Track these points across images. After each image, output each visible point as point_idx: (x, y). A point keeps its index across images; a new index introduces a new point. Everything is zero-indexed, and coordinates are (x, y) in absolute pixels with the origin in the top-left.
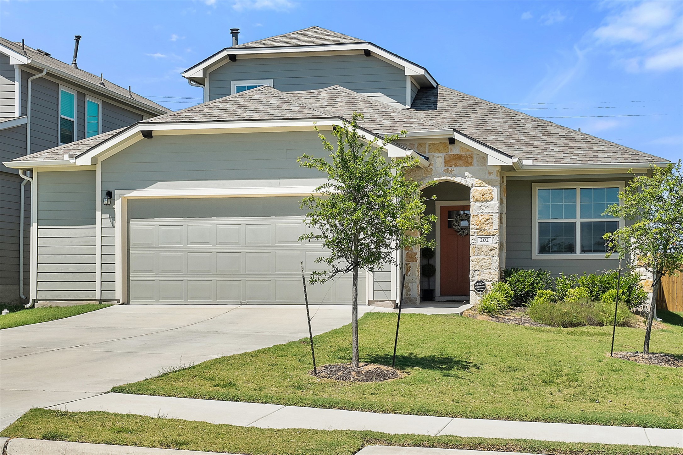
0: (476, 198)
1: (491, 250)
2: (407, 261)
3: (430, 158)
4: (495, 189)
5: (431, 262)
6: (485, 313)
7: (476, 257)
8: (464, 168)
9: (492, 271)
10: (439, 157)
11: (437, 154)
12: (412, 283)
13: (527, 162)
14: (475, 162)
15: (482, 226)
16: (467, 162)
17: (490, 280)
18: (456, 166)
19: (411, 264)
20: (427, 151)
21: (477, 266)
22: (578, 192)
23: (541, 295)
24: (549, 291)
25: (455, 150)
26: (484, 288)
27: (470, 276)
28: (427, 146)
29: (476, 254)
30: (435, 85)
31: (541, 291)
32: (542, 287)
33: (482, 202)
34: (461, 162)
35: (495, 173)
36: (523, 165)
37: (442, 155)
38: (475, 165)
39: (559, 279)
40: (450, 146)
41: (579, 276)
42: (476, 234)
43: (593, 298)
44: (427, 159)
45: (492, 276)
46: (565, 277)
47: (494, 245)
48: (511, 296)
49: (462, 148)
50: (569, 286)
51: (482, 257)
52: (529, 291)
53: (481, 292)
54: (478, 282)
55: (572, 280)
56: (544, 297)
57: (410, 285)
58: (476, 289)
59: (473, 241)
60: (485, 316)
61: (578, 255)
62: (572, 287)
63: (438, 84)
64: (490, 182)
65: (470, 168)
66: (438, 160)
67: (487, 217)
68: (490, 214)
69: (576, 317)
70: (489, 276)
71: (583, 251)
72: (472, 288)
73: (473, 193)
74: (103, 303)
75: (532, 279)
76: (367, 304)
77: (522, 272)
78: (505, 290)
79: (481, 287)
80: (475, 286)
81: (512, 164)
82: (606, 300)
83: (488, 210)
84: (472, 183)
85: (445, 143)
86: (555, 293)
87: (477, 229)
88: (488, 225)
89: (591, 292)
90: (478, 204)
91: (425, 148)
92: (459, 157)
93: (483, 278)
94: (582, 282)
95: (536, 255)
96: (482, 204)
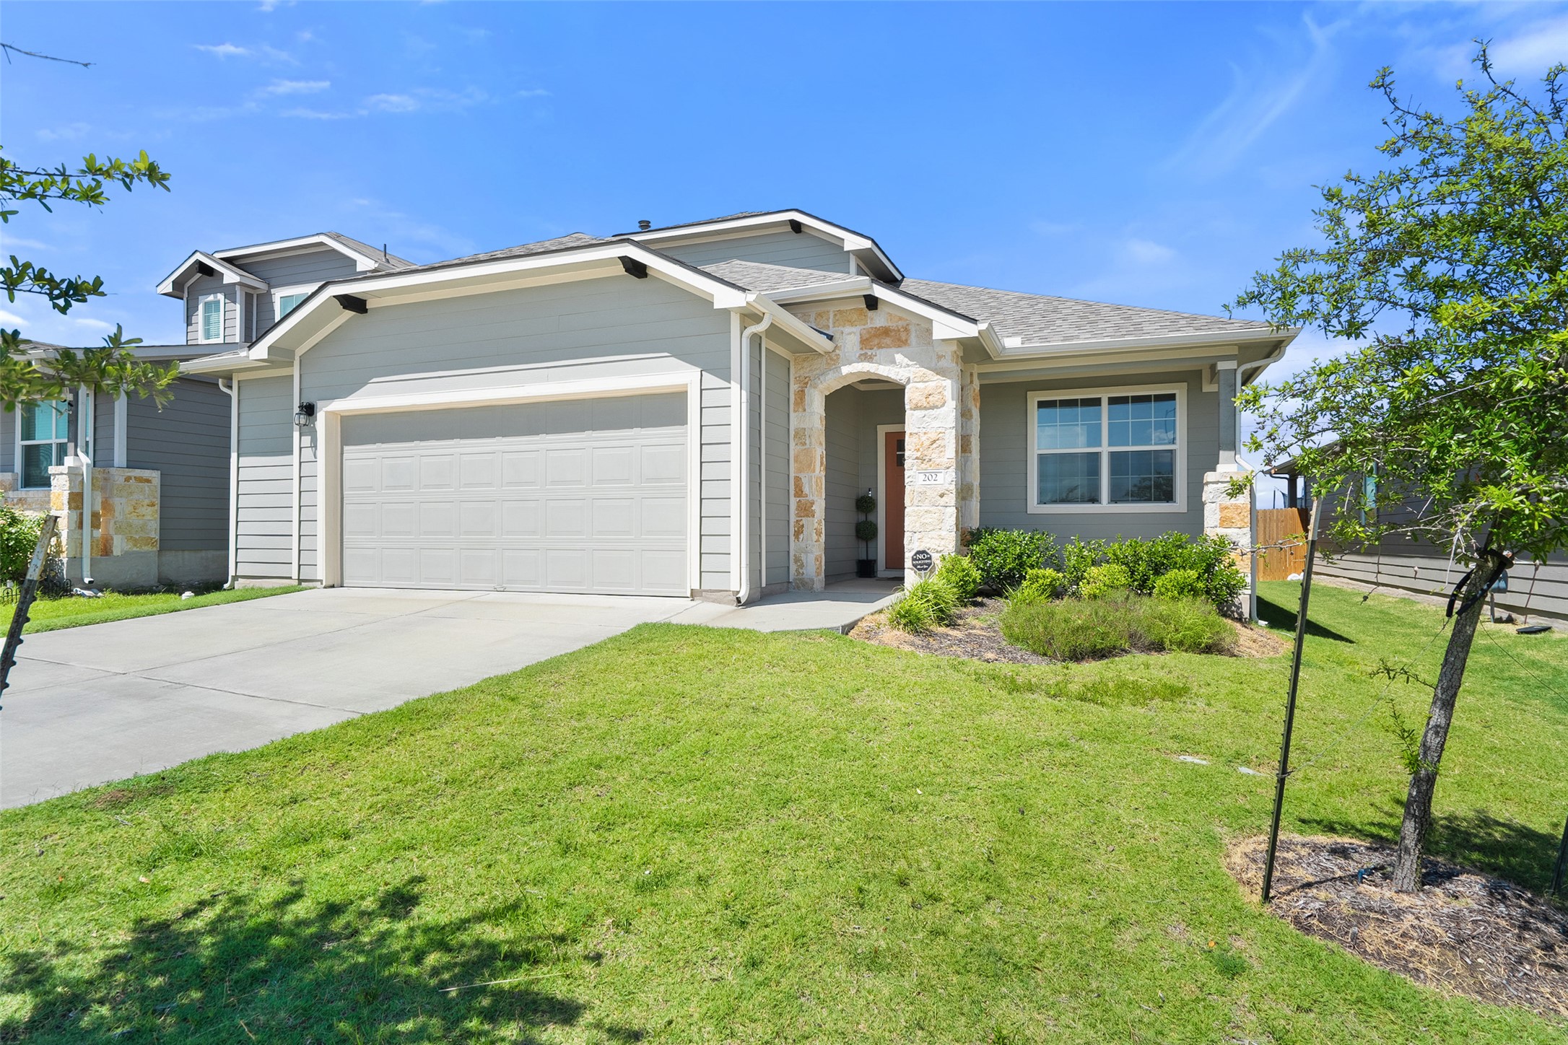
0: (914, 402)
1: (942, 496)
2: (798, 515)
3: (837, 336)
4: (948, 383)
5: (871, 518)
6: (901, 627)
7: (916, 508)
8: (893, 350)
9: (944, 533)
10: (850, 334)
11: (847, 329)
12: (806, 553)
13: (1012, 342)
14: (913, 339)
15: (925, 453)
16: (899, 340)
17: (939, 549)
18: (880, 347)
19: (804, 521)
20: (831, 325)
21: (918, 524)
22: (1105, 403)
23: (1035, 579)
24: (1049, 572)
25: (878, 319)
26: (929, 565)
27: (906, 542)
28: (831, 316)
29: (916, 502)
30: (899, 277)
31: (1035, 571)
32: (1037, 563)
33: (925, 408)
34: (888, 341)
35: (949, 357)
36: (1004, 348)
37: (857, 329)
38: (914, 343)
39: (1070, 547)
40: (870, 313)
41: (1107, 543)
42: (915, 467)
43: (1136, 583)
44: (830, 338)
45: (943, 542)
46: (1082, 544)
47: (947, 486)
48: (974, 581)
49: (891, 315)
50: (1089, 560)
51: (926, 508)
52: (1014, 568)
53: (923, 572)
54: (919, 552)
55: (1094, 549)
56: (1041, 581)
57: (803, 557)
58: (915, 566)
59: (910, 479)
60: (898, 633)
61: (1105, 506)
62: (1094, 563)
63: (903, 277)
64: (941, 372)
65: (905, 349)
66: (850, 338)
67: (934, 437)
68: (940, 430)
69: (1104, 636)
70: (937, 542)
71: (1114, 500)
72: (908, 563)
73: (910, 396)
74: (302, 583)
75: (1018, 548)
76: (689, 595)
77: (1001, 535)
78: (963, 570)
79: (923, 560)
80: (913, 560)
81: (977, 335)
82: (1163, 590)
83: (936, 424)
84: (908, 375)
85: (862, 309)
86: (1061, 575)
87: (917, 458)
88: (937, 451)
89: (1133, 573)
90: (919, 413)
91: (828, 320)
92: (886, 332)
93: (928, 546)
94: (1114, 554)
95: (1034, 506)
96: (926, 412)
